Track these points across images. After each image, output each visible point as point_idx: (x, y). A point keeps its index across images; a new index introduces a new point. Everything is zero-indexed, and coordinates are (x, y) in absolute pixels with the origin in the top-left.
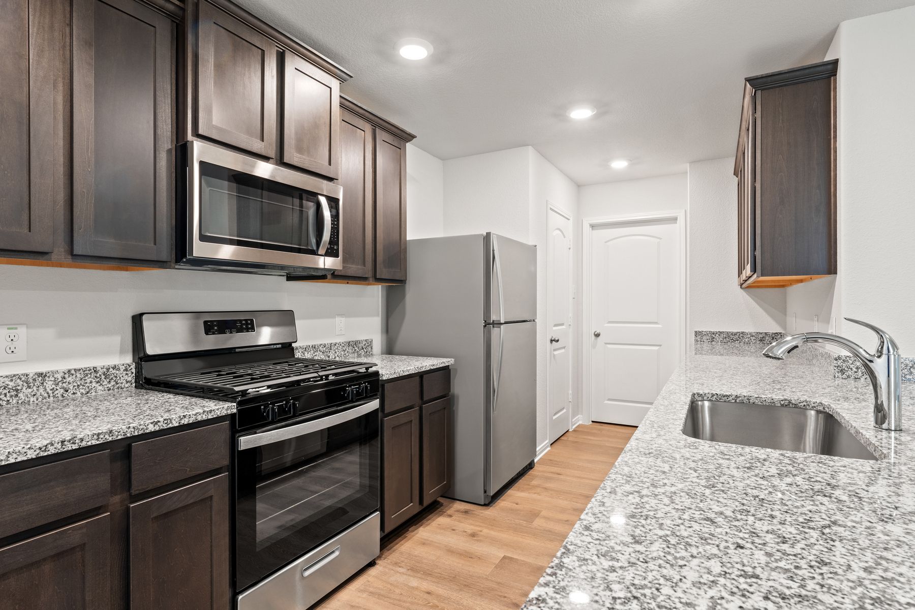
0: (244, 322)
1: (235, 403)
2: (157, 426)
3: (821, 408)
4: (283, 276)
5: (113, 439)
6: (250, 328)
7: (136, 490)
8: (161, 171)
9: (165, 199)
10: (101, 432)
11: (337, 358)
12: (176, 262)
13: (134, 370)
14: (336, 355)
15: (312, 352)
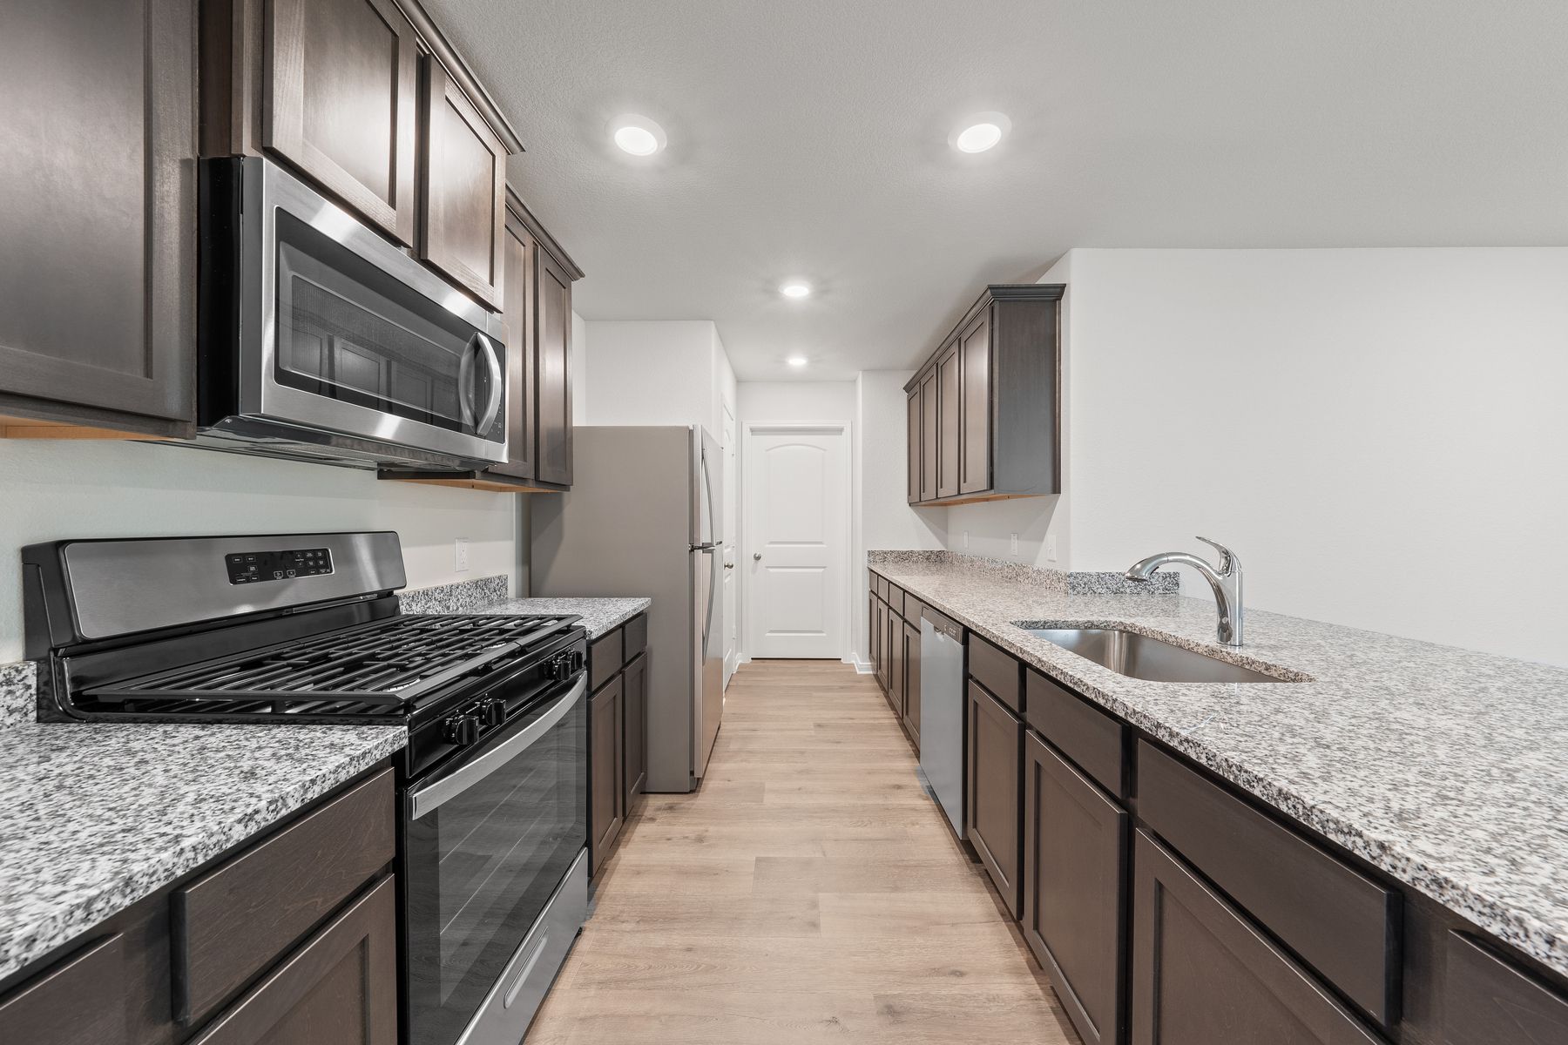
0: (309, 555)
1: (403, 725)
2: (254, 823)
3: (1122, 628)
4: (372, 469)
5: (136, 900)
6: (322, 567)
7: (200, 1009)
8: (166, 205)
9: (176, 274)
10: (94, 892)
11: (460, 609)
12: (199, 424)
13: (32, 681)
14: (459, 604)
15: (423, 602)
